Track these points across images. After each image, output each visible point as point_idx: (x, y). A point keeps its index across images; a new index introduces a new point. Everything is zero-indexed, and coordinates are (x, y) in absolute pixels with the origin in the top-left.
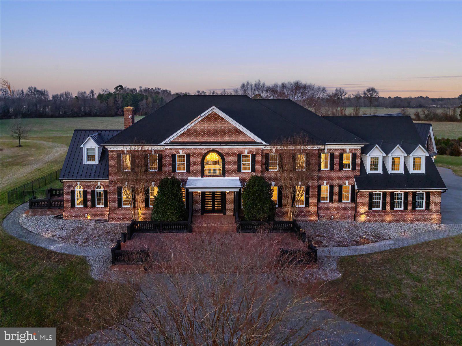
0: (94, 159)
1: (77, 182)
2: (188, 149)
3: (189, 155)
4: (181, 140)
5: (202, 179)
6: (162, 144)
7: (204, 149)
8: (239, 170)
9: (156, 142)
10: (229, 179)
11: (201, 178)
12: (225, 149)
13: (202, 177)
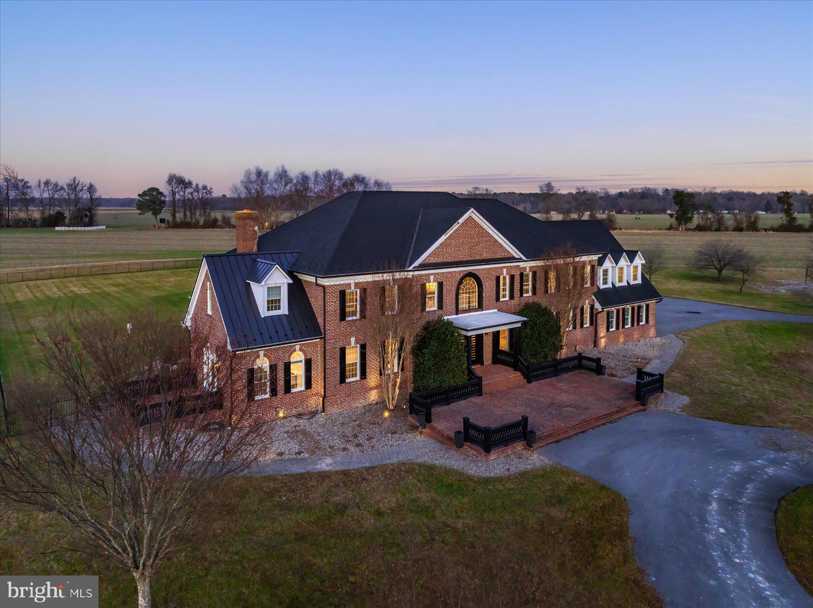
0: (279, 306)
1: (258, 352)
2: (441, 273)
3: (442, 282)
4: (432, 260)
5: (458, 317)
6: (411, 268)
7: (460, 272)
8: (498, 299)
9: (402, 267)
10: (490, 313)
11: (455, 316)
12: (483, 270)
13: (457, 314)
